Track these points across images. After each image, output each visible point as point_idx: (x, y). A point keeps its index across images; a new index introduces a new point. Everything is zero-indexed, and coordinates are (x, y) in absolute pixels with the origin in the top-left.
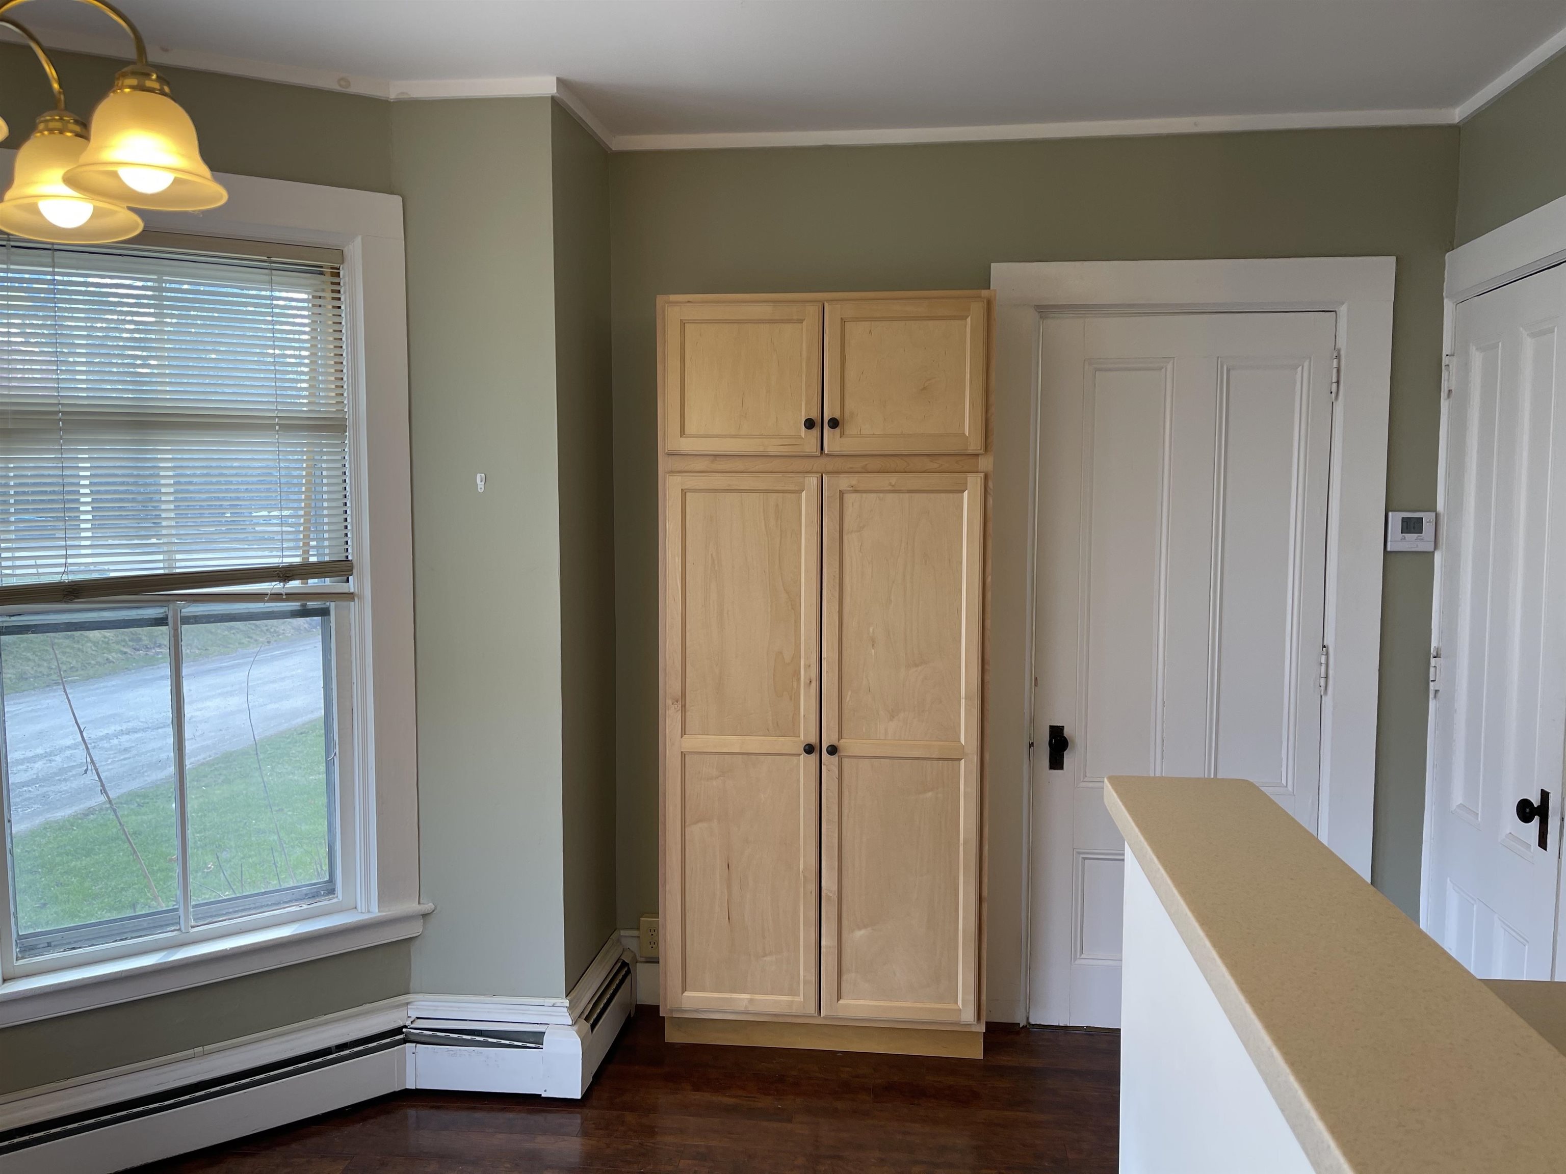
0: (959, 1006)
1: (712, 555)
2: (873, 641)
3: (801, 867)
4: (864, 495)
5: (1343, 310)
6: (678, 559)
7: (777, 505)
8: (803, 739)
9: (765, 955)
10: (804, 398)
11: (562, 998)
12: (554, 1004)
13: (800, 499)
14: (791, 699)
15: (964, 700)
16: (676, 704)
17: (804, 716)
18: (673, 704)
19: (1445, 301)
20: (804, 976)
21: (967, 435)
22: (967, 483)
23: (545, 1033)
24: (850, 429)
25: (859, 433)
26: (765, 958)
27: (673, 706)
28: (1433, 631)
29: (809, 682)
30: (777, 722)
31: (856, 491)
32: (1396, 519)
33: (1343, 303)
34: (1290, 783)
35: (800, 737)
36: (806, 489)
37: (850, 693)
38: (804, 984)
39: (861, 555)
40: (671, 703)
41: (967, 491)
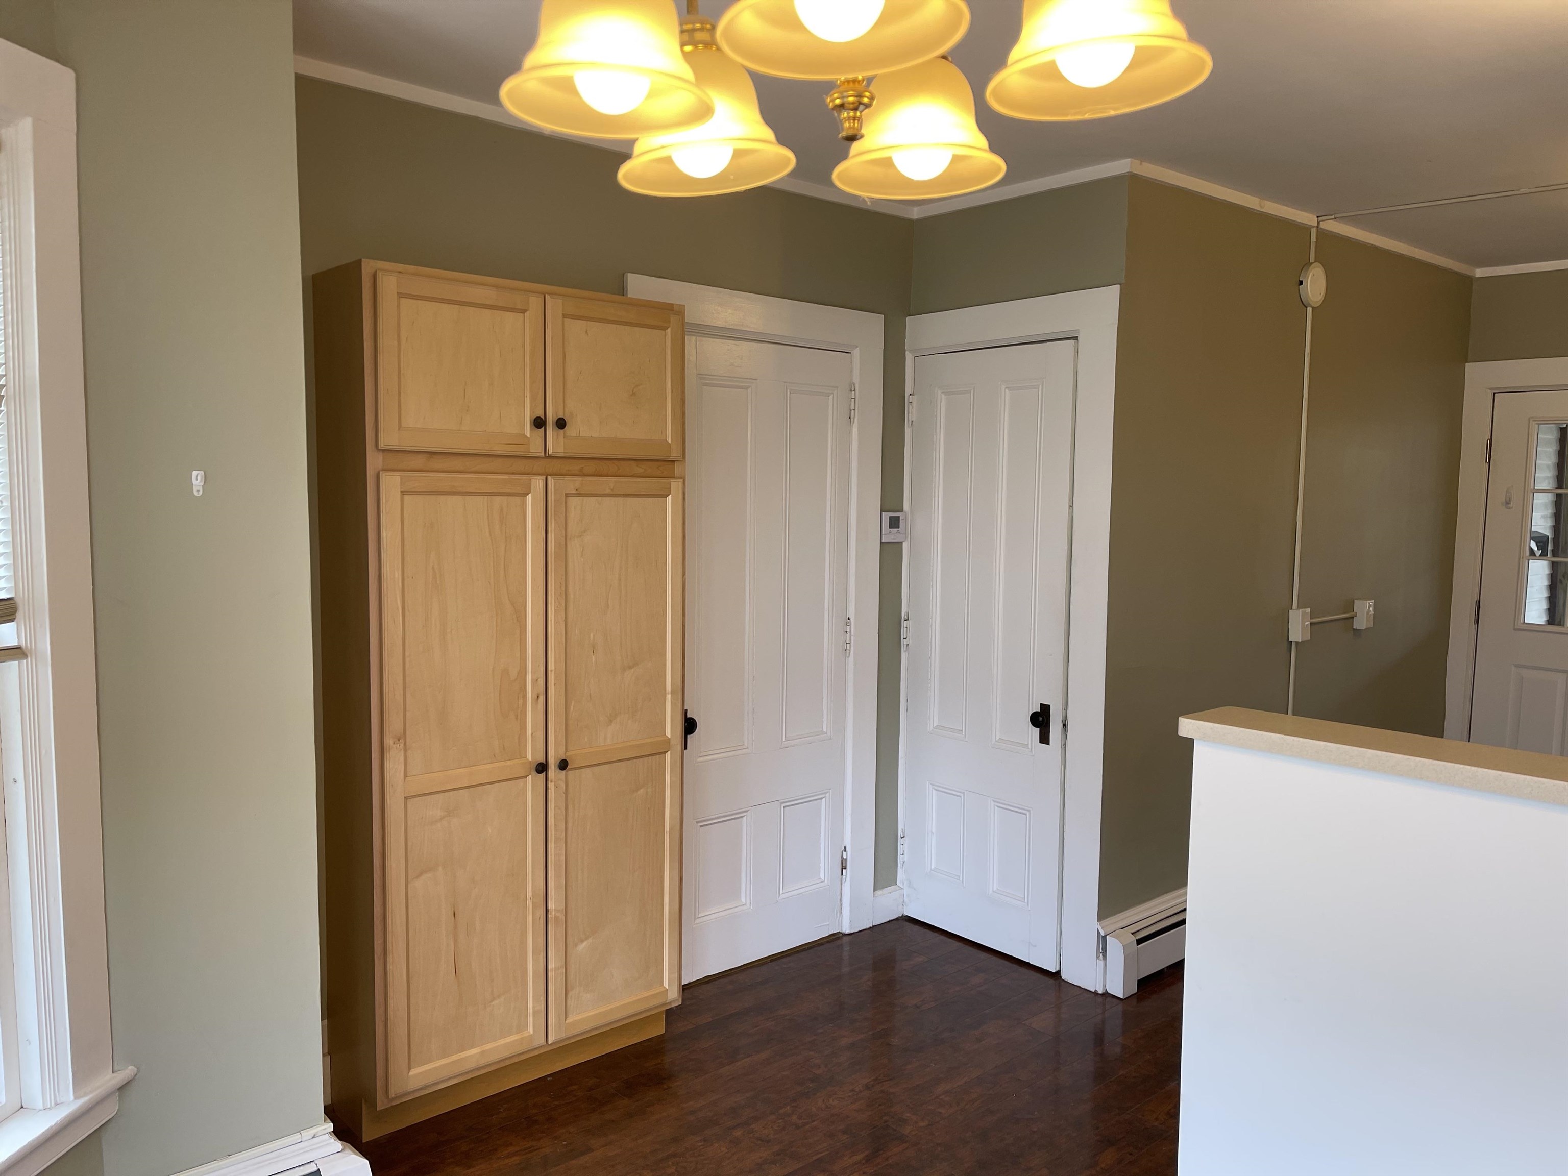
0: (665, 988)
1: (433, 568)
2: (594, 647)
3: (529, 894)
4: (585, 499)
5: (856, 353)
6: (398, 574)
7: (502, 510)
8: (530, 759)
9: (494, 999)
10: (528, 394)
11: (322, 1125)
12: (315, 1135)
13: (524, 504)
14: (517, 718)
15: (670, 695)
16: (397, 744)
17: (532, 734)
18: (394, 744)
19: (907, 352)
20: (534, 1007)
21: (670, 442)
22: (670, 488)
23: (319, 1170)
24: (570, 430)
25: (578, 435)
26: (493, 1003)
27: (395, 745)
28: (903, 601)
29: (536, 697)
30: (504, 746)
31: (579, 495)
32: (886, 516)
33: (857, 347)
34: (829, 731)
35: (526, 757)
36: (532, 491)
37: (573, 704)
38: (534, 1016)
39: (582, 560)
40: (391, 743)
41: (670, 495)
